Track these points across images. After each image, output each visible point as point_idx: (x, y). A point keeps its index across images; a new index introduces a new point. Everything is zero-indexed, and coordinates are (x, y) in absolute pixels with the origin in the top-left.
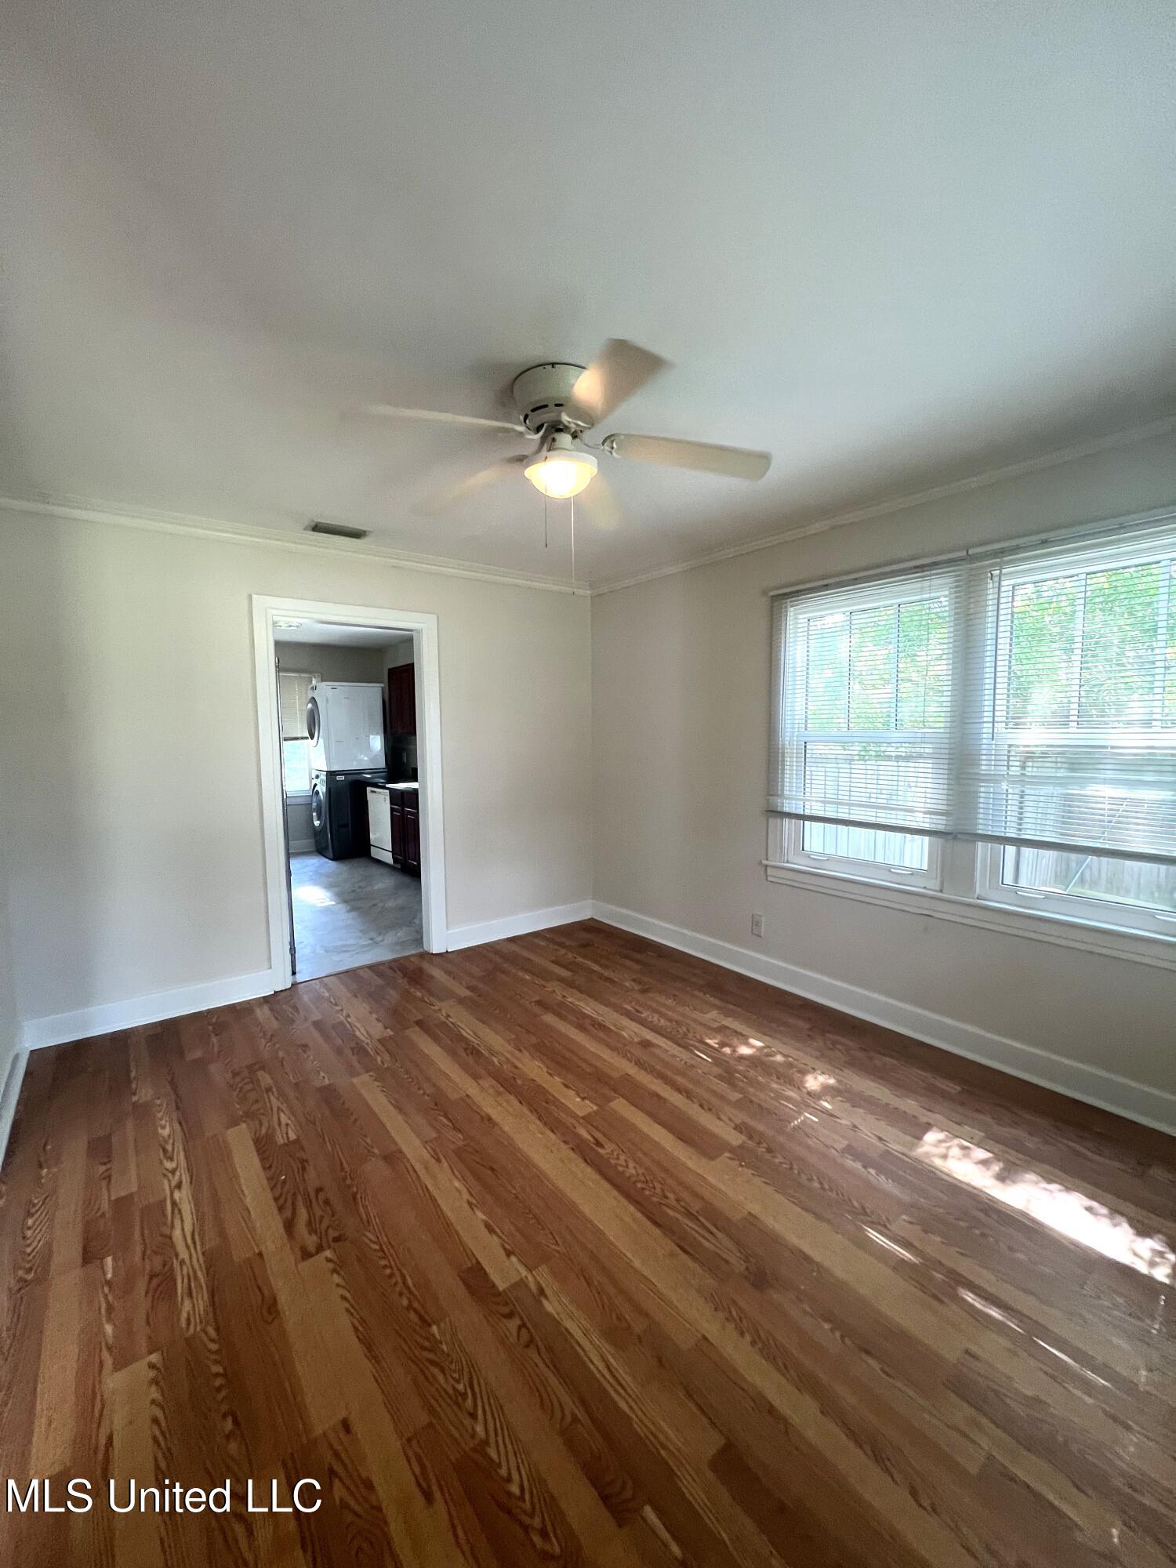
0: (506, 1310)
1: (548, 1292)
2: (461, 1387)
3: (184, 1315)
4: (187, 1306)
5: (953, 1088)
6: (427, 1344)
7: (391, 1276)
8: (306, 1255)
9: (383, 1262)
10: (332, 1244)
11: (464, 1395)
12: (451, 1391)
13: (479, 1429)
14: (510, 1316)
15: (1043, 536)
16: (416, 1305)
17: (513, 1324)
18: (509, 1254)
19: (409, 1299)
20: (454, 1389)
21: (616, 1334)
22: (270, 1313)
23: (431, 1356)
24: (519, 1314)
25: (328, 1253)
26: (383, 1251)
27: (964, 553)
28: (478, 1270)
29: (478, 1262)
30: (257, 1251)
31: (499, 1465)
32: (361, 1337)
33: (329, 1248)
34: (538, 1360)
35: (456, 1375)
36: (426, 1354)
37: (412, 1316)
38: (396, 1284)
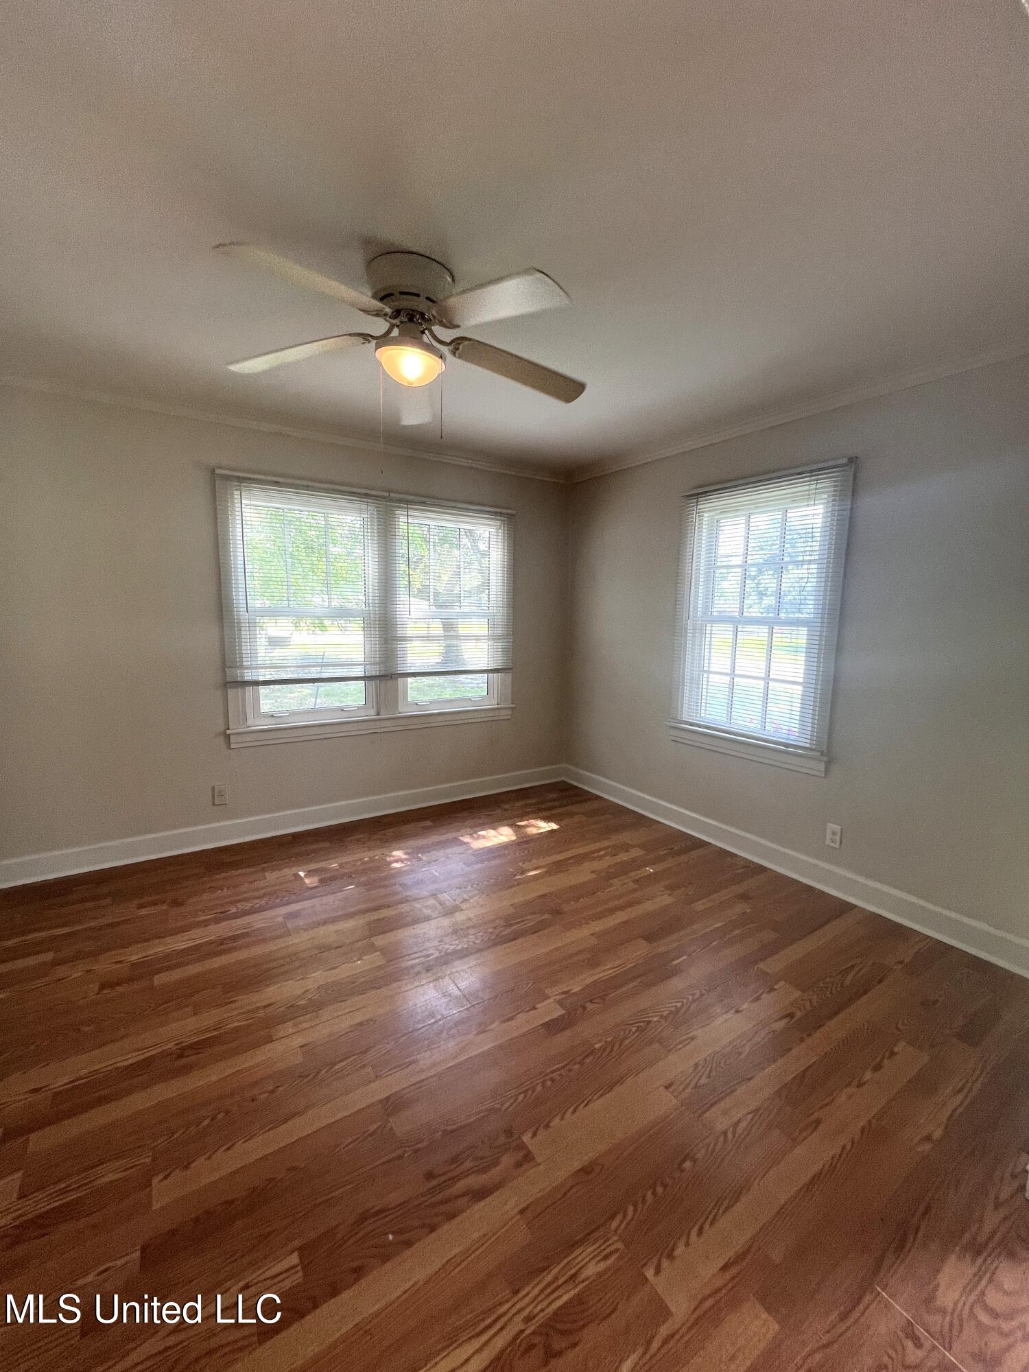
0: (580, 1010)
1: (566, 989)
2: (634, 1029)
3: (602, 1266)
4: (592, 1270)
5: (428, 823)
6: (608, 1049)
7: (553, 1080)
8: (528, 1158)
9: (539, 1088)
10: (515, 1136)
11: (638, 1027)
12: (636, 1035)
13: (656, 1019)
14: (584, 1008)
15: (424, 499)
16: (579, 1059)
17: (590, 1006)
18: (534, 1008)
19: (575, 1064)
20: (635, 1032)
21: (593, 963)
22: (592, 1171)
23: (617, 1046)
24: (585, 1002)
25: (526, 1138)
26: (527, 1090)
27: (387, 494)
28: (547, 1025)
29: (542, 1025)
30: (519, 1216)
31: (671, 1011)
32: (607, 1091)
33: (520, 1137)
34: (613, 995)
35: (627, 1031)
36: (615, 1049)
37: (587, 1061)
38: (560, 1075)
